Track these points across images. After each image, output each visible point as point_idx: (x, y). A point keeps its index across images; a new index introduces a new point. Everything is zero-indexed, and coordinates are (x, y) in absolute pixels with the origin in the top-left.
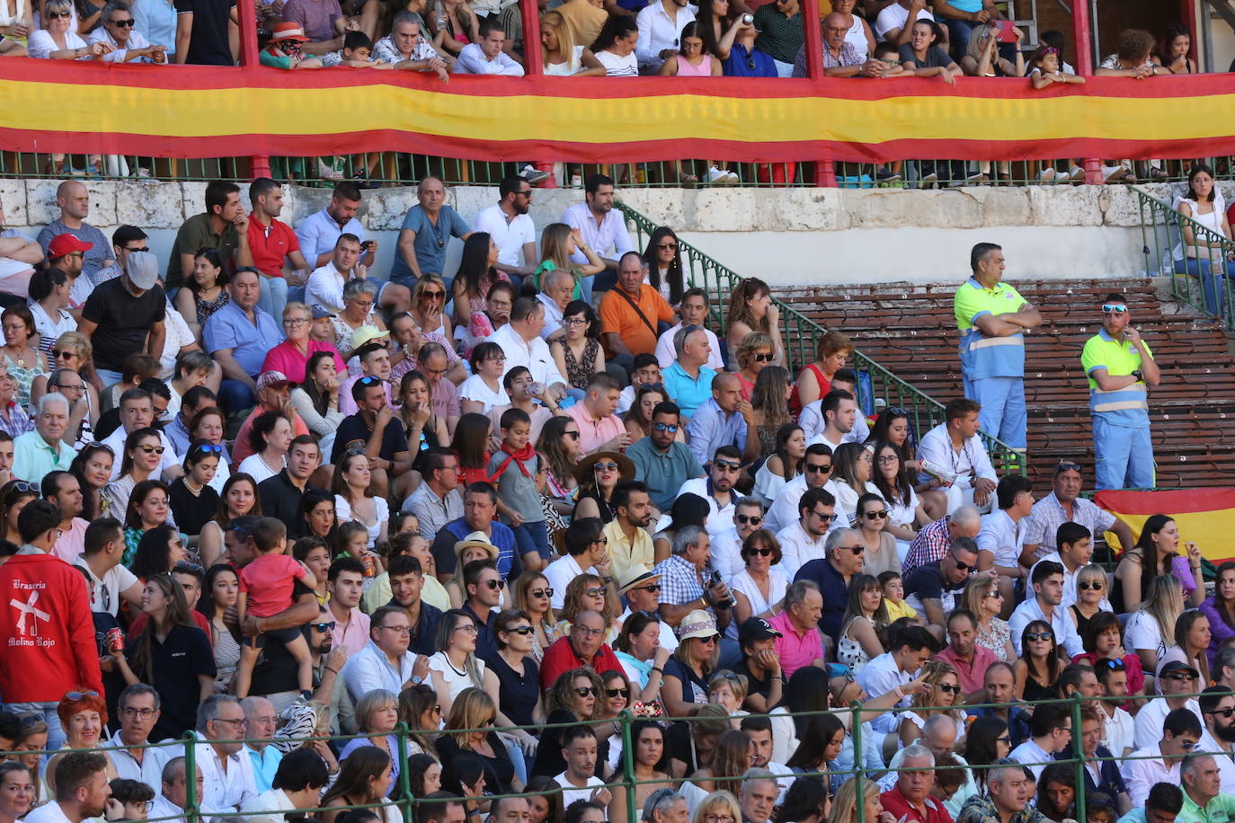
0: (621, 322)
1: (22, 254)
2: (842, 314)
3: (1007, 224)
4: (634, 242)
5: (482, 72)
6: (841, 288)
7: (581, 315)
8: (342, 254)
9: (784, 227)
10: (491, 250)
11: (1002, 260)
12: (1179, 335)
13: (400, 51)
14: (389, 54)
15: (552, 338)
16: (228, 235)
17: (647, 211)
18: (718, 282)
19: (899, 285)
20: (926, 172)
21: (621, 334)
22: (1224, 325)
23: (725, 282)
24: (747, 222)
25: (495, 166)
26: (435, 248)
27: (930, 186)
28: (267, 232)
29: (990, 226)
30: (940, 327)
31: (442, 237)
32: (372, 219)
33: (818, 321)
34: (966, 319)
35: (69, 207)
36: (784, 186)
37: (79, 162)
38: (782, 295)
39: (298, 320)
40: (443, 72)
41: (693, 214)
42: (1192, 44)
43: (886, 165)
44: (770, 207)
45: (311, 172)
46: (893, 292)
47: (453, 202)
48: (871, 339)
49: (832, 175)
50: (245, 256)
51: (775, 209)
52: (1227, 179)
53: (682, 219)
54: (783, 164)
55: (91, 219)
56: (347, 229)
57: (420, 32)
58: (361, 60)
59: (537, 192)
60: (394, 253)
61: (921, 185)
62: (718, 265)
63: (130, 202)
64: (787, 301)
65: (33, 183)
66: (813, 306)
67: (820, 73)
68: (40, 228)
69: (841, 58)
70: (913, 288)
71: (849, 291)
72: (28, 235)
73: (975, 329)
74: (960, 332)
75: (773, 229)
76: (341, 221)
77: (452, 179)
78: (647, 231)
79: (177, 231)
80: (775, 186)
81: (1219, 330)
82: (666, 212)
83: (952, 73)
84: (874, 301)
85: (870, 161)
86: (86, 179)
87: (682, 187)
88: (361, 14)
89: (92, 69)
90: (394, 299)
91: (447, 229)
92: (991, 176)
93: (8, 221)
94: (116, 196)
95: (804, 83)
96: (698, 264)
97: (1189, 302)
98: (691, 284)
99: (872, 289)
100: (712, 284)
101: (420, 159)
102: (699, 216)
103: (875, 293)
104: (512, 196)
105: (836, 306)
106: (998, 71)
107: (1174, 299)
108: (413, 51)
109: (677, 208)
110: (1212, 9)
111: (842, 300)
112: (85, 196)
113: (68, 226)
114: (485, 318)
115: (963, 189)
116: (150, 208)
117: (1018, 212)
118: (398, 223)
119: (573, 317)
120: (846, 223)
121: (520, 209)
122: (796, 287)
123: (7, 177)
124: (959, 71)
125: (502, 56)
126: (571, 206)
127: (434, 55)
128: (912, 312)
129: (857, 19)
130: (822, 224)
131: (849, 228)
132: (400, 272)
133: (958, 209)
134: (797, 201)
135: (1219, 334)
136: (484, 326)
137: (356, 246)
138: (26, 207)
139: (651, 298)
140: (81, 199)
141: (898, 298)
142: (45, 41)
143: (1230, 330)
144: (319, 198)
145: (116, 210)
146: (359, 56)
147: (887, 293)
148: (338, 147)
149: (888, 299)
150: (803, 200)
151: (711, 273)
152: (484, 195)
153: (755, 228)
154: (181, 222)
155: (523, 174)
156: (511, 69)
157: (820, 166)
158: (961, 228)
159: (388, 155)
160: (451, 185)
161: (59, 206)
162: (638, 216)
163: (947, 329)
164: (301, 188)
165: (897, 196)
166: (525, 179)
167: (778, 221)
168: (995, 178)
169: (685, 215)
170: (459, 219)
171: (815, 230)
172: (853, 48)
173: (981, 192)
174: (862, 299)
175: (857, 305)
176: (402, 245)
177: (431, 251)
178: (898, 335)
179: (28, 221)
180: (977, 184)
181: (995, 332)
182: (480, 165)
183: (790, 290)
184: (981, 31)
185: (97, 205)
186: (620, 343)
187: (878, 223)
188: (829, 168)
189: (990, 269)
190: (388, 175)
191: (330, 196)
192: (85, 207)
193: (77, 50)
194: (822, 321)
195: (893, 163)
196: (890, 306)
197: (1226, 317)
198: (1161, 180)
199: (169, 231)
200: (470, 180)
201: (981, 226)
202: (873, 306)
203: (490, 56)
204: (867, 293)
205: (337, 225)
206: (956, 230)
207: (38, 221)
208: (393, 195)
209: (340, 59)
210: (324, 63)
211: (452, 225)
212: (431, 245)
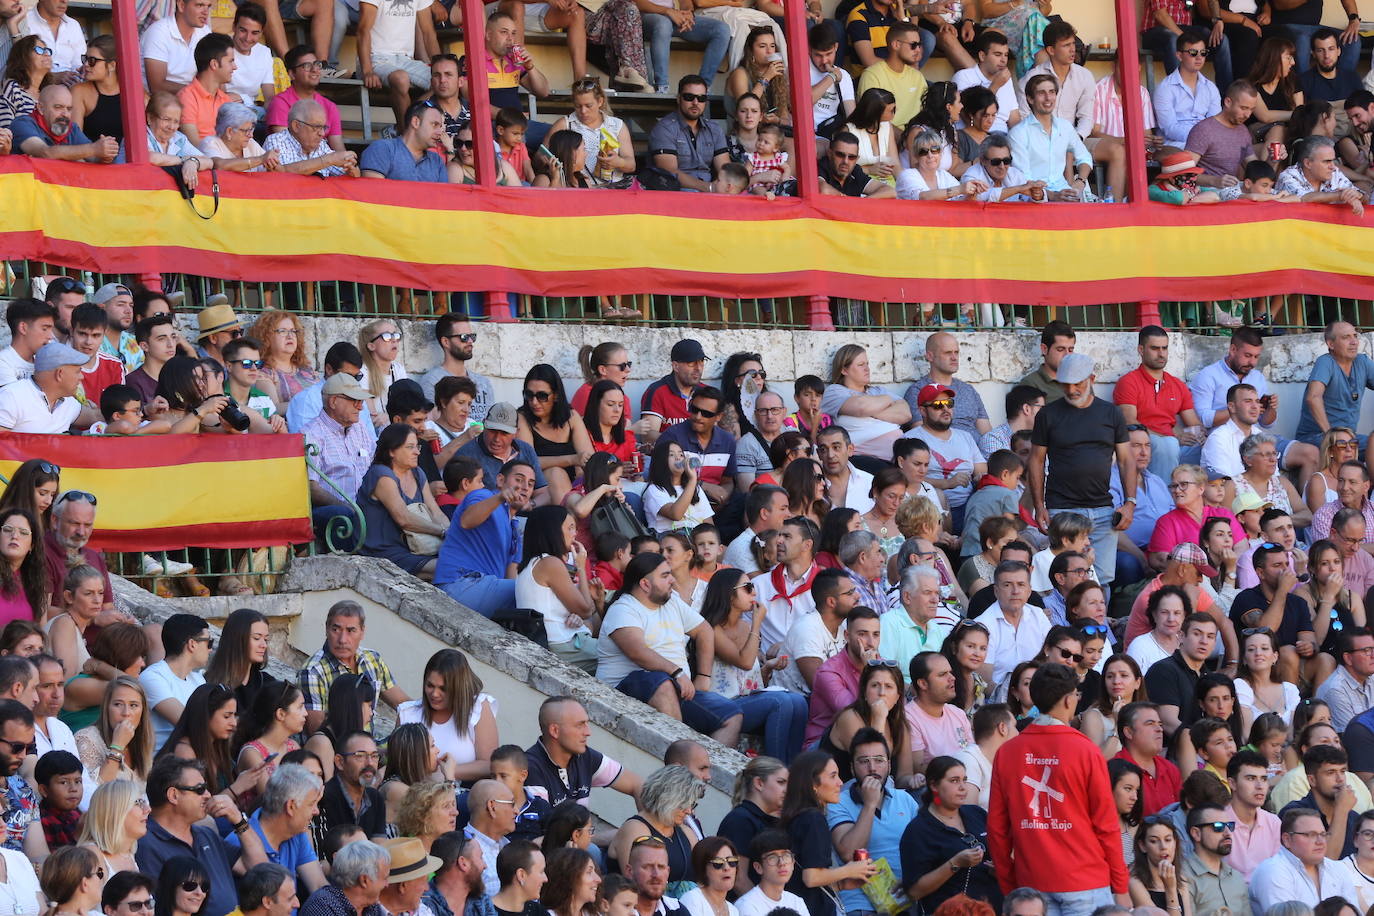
1: (889, 413)
13: (1309, 182)
14: (1296, 185)
26: (1349, 403)
28: (1157, 387)
31: (1355, 390)
32: (1275, 370)
35: (937, 361)
37: (950, 311)
40: (1358, 205)
45: (1206, 319)
58: (1263, 192)
63: (1006, 355)
65: (900, 336)
68: (909, 384)
72: (895, 392)
76: (1240, 370)
77: (1367, 324)
86: (957, 330)
89: (965, 209)
90: (1299, 459)
91: (1361, 380)
94: (990, 349)
101: (1330, 302)
108: (1324, 182)
112: (954, 349)
116: (1027, 361)
118: (1305, 374)
123: (873, 330)
127: (1347, 185)
132: (1307, 430)
138: (893, 362)
140: (949, 352)
142: (915, 181)
144: (1215, 347)
145: (989, 363)
146: (1261, 188)
148: (1236, 290)
159: (1294, 298)
160: (1366, 331)
161: (927, 360)
164: (1195, 337)
176: (1310, 399)
177: (1343, 405)
179: (894, 377)
185: (969, 359)
190: (1294, 321)
191: (1227, 345)
192: (954, 362)
193: (948, 190)
205: (1234, 374)
207: (906, 377)
208: (1299, 342)
209: (1239, 192)
210: (1220, 195)
211: (1367, 376)
212: (1342, 397)
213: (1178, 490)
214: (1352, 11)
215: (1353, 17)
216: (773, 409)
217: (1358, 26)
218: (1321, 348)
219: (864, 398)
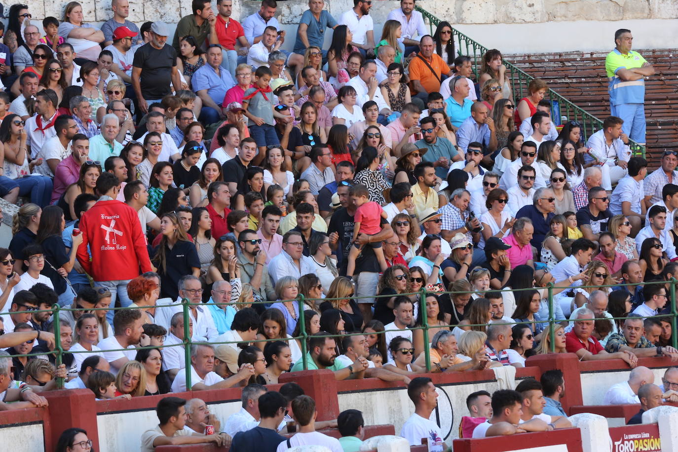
0: (421, 74)
1: (93, 37)
2: (543, 69)
3: (637, 18)
4: (428, 29)
6: (543, 55)
7: (397, 70)
8: (268, 38)
9: (511, 21)
10: (348, 35)
15: (382, 84)
16: (205, 26)
17: (435, 13)
18: (475, 52)
19: (575, 53)
21: (421, 81)
23: (478, 52)
24: (491, 18)
26: (318, 34)
28: (226, 25)
29: (626, 19)
30: (598, 76)
31: (322, 28)
32: (283, 18)
33: (530, 73)
34: (611, 71)
35: (118, 11)
38: (510, 59)
39: (245, 74)
41: (461, 14)
44: (503, 10)
46: (572, 57)
48: (560, 83)
50: (214, 38)
51: (506, 11)
53: (455, 17)
55: (130, 18)
56: (270, 24)
62: (474, 43)
63: (152, 9)
64: (513, 62)
66: (527, 65)
68: (103, 23)
70: (583, 54)
71: (547, 56)
72: (96, 26)
73: (616, 77)
74: (608, 78)
75: (505, 22)
76: (266, 19)
78: (435, 24)
79: (177, 24)
82: (446, 13)
84: (561, 62)
90: (295, 62)
91: (325, 23)
93: (85, 19)
94: (144, 5)
96: (463, 42)
98: (459, 53)
99: (560, 55)
100: (471, 53)
103: (562, 57)
104: (360, 4)
105: (540, 65)
109: (452, 10)
111: (543, 61)
112: (126, 5)
113: (118, 21)
114: (346, 73)
116: (162, 12)
117: (643, 11)
118: (298, 20)
119: (393, 71)
120: (545, 19)
121: (364, 12)
122: (518, 55)
126: (393, 9)
128: (583, 68)
130: (532, 19)
131: (547, 21)
132: (299, 47)
133: (609, 10)
134: (518, 6)
136: (345, 76)
137: (275, 33)
138: (95, 11)
139: (437, 63)
140: (124, 7)
141: (575, 60)
144: (255, 6)
145: (144, 13)
147: (568, 57)
149: (569, 61)
150: (522, 5)
151: (471, 47)
152: (345, 4)
153: (495, 22)
154: (179, 19)
158: (610, 20)
161: (113, 10)
162: (430, 15)
163: (602, 77)
165: (574, 3)
167: (508, 18)
169: (456, 14)
170: (331, 18)
171: (529, 22)
174: (554, 61)
175: (552, 64)
176: (300, 32)
177: (316, 36)
178: (574, 81)
179: (96, 19)
181: (628, 78)
183: (514, 56)
185: (134, 10)
186: (420, 86)
187: (564, 18)
189: (622, 44)
191: (260, 5)
192: (127, 12)
194: (532, 73)
196: (570, 64)
199: (173, 24)
201: (622, 19)
202: (560, 65)
204: (557, 57)
205: (264, 21)
206: (608, 21)
207: (102, 19)
208: (295, 4)
211: (328, 21)
212: (316, 32)
216: (33, 33)
219: (80, 29)
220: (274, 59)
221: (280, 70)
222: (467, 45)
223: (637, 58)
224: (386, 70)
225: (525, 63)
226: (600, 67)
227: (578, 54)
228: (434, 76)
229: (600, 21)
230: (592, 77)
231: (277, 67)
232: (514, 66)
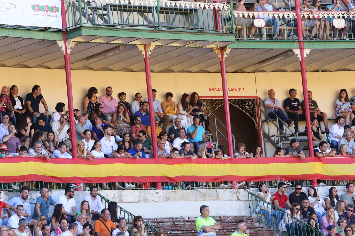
0: (101, 229)
2: (164, 226)
3: (211, 200)
4: (104, 206)
5: (60, 158)
6: (164, 218)
7: (88, 227)
8: (19, 211)
9: (147, 201)
10: (62, 209)
11: (209, 210)
12: (260, 232)
13: (36, 152)
14: (33, 153)
15: (80, 234)
17: (108, 197)
18: (128, 217)
19: (180, 217)
20: (187, 185)
21: (100, 233)
22: (272, 229)
23: (130, 217)
24: (137, 200)
25: (64, 184)
26: (46, 209)
27: (189, 189)
29: (206, 201)
30: (192, 230)
31: (48, 205)
34: (199, 227)
36: (147, 189)
38: (147, 221)
39: (4, 231)
40: (48, 158)
41: (121, 197)
42: (262, 150)
43: (176, 183)
44: (143, 195)
45: (9, 187)
46: (179, 220)
47: (51, 195)
48: (173, 233)
49: (161, 186)
52: (272, 187)
53: (118, 199)
54: (147, 183)
57: (42, 146)
58: (25, 154)
59: (76, 192)
60: (34, 210)
61: (186, 189)
62: (128, 212)
64: (148, 222)
66: (156, 224)
67: (157, 157)
69: (163, 152)
70: (184, 218)
71: (166, 219)
73: (202, 230)
74: (197, 231)
75: (144, 202)
77: (51, 188)
78: (108, 203)
80: (145, 189)
81: (271, 231)
82: (113, 197)
83: (194, 157)
84: (173, 222)
85: (172, 182)
87: (118, 190)
88: (25, 142)
90: (33, 224)
91: (49, 203)
92: (206, 186)
95: (153, 160)
96: (122, 212)
97: (262, 222)
99: (173, 219)
101: (41, 183)
102: (123, 198)
103: (173, 220)
104: (68, 193)
105: (162, 224)
106: (207, 156)
107: (258, 221)
108: (40, 152)
109: (116, 196)
110: (266, 140)
111: (163, 222)
114: (60, 229)
115: (198, 190)
117: (214, 196)
118: (35, 202)
119: (86, 228)
120: (165, 200)
121: (71, 197)
122: (151, 218)
124: (196, 157)
125: (66, 153)
126: (86, 195)
127: (46, 153)
128: (184, 225)
129: (167, 142)
130: (158, 200)
131: (166, 201)
132: (35, 216)
133: (197, 196)
134: (151, 193)
135: (271, 232)
136: (59, 231)
139: (109, 222)
141: (180, 221)
143: (274, 230)
144: (12, 195)
146: (24, 153)
147: (177, 220)
148: (17, 180)
149: (177, 222)
150: (153, 193)
151: (126, 214)
152: (60, 193)
153: (139, 201)
155: (72, 187)
156: (68, 156)
157: (157, 183)
158: (198, 201)
159: (32, 182)
160: (51, 190)
162: (105, 198)
163: (194, 230)
164: (6, 192)
165: (179, 192)
166: (72, 188)
168: (207, 187)
169: (119, 198)
170: (53, 200)
171: (156, 202)
172: (166, 150)
173: (203, 191)
174: (170, 222)
175: (168, 223)
176: (36, 208)
177: (45, 210)
178: (180, 232)
180: (202, 188)
181: (208, 231)
182: (59, 184)
183: (149, 219)
184: (202, 145)
186: (100, 235)
187: (174, 200)
188: (160, 184)
189: (206, 213)
190: (32, 188)
191: (15, 194)
194: (158, 228)
195: (178, 183)
196: (178, 224)
197: (273, 227)
198: (253, 187)
200: (56, 188)
201: (204, 200)
202: (173, 224)
203: (62, 153)
204: (171, 220)
206: (197, 201)
208: (33, 193)
209: (18, 155)
210: (13, 156)
211: (51, 202)
212: (44, 207)
213: (3, 232)
214: (47, 109)
215: (47, 110)
217: (48, 113)
218: (39, 195)
220: (22, 223)
221: (25, 229)
222: (124, 214)
223: (212, 221)
224: (82, 227)
225: (154, 223)
226: (193, 225)
227: (182, 218)
228: (107, 230)
229: (192, 201)
230: (189, 230)
231: (24, 227)
232: (149, 225)
